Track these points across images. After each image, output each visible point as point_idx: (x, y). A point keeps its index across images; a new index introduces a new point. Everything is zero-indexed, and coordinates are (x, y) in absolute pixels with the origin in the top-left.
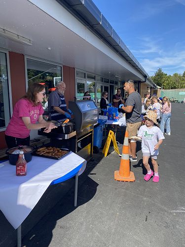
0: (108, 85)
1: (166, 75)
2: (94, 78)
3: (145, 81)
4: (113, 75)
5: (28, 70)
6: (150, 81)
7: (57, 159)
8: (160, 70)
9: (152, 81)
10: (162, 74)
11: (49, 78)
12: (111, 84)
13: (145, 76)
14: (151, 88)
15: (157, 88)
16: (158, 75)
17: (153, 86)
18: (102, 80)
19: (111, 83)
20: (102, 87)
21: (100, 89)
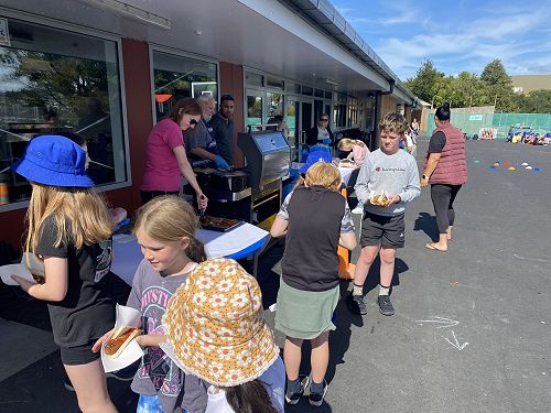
0: (311, 100)
1: (442, 75)
2: (281, 85)
3: (391, 91)
4: (321, 79)
6: (403, 92)
8: (428, 66)
9: (408, 90)
10: (434, 74)
12: (318, 99)
13: (391, 81)
14: (406, 105)
15: (421, 106)
16: (424, 76)
17: (410, 102)
18: (298, 89)
19: (316, 95)
20: (297, 104)
21: (293, 108)
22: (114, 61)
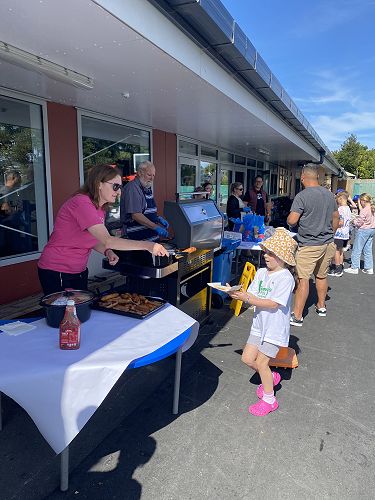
0: (244, 169)
1: (365, 148)
2: (215, 155)
3: (321, 162)
4: (253, 149)
5: (84, 139)
6: (332, 163)
7: (140, 317)
8: (352, 139)
9: (336, 161)
10: (357, 147)
11: (123, 155)
12: (251, 168)
13: (322, 152)
14: (333, 176)
15: (346, 176)
16: (348, 149)
17: (337, 172)
18: (231, 159)
19: (249, 165)
20: (230, 173)
21: (226, 178)
22: (39, 127)
